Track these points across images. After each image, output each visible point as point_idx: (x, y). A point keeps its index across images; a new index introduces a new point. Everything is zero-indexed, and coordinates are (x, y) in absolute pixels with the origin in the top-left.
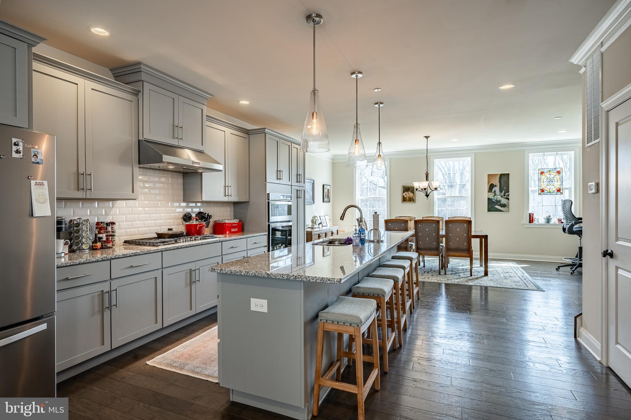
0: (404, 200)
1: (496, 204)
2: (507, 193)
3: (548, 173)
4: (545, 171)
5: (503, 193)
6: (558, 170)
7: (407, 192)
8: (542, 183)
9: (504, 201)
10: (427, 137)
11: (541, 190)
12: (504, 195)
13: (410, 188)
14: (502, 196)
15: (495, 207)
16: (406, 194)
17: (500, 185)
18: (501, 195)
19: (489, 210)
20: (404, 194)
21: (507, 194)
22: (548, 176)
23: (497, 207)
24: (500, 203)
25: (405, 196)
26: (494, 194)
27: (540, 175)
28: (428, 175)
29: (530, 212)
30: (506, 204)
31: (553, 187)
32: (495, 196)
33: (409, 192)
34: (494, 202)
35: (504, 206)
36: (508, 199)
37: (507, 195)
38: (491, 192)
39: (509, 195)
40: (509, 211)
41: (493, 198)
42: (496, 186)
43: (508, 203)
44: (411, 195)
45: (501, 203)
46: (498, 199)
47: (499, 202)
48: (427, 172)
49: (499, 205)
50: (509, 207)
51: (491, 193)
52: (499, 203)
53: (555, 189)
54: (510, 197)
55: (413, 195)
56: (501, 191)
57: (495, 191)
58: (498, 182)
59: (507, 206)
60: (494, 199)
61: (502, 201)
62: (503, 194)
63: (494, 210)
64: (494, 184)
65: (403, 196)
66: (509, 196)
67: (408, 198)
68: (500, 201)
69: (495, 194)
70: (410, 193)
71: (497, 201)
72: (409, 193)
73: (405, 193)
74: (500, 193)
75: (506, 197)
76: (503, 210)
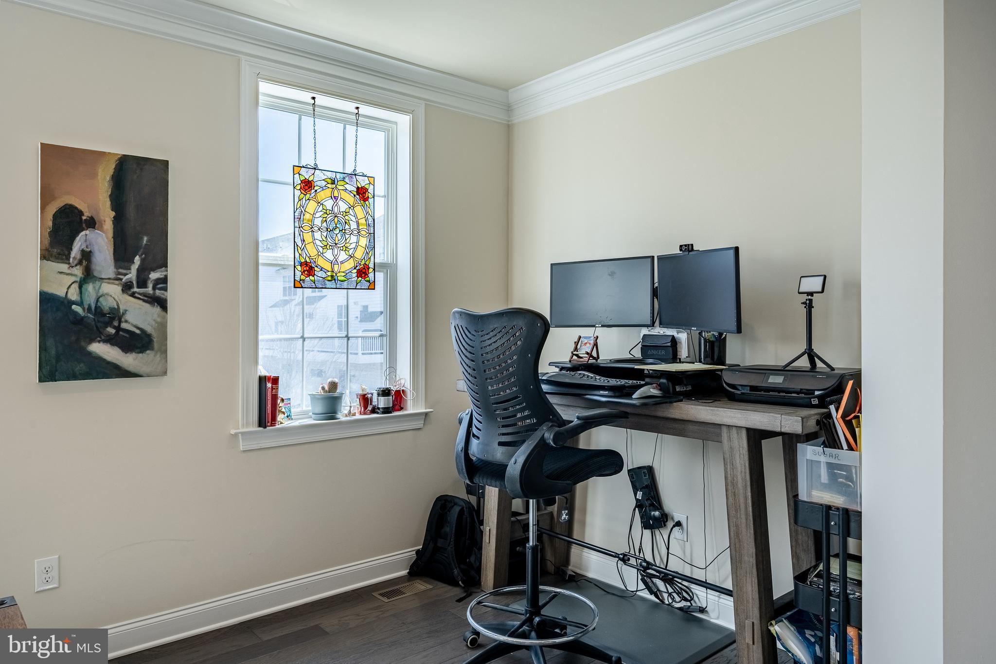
1: (97, 335)
2: (154, 270)
3: (328, 192)
4: (318, 178)
5: (135, 267)
6: (363, 182)
8: (308, 237)
9: (138, 317)
11: (301, 264)
12: (142, 283)
14: (127, 287)
15: (90, 354)
17: (119, 221)
18: (125, 279)
19: (49, 375)
21: (154, 276)
22: (329, 204)
23: (99, 348)
24: (118, 329)
26: (78, 272)
27: (298, 193)
29: (263, 372)
30: (149, 329)
31: (343, 256)
32: (90, 288)
34: (79, 321)
35: (137, 343)
36: (162, 304)
37: (158, 281)
38: (64, 257)
39: (164, 280)
40: (165, 373)
41: (73, 295)
42: (92, 223)
43: (163, 327)
45: (124, 325)
46: (107, 304)
47: (112, 319)
49: (110, 340)
50: (165, 352)
51: (64, 267)
52: (109, 323)
53: (350, 264)
54: (172, 295)
56: (122, 257)
57: (87, 256)
58: (108, 203)
59: (156, 345)
60: (80, 304)
61: (128, 317)
62: (132, 275)
63: (81, 367)
64: (81, 213)
66: (165, 289)
68: (115, 315)
69: (88, 276)
71: (98, 311)
74: (117, 267)
75: (149, 290)
76: (131, 369)
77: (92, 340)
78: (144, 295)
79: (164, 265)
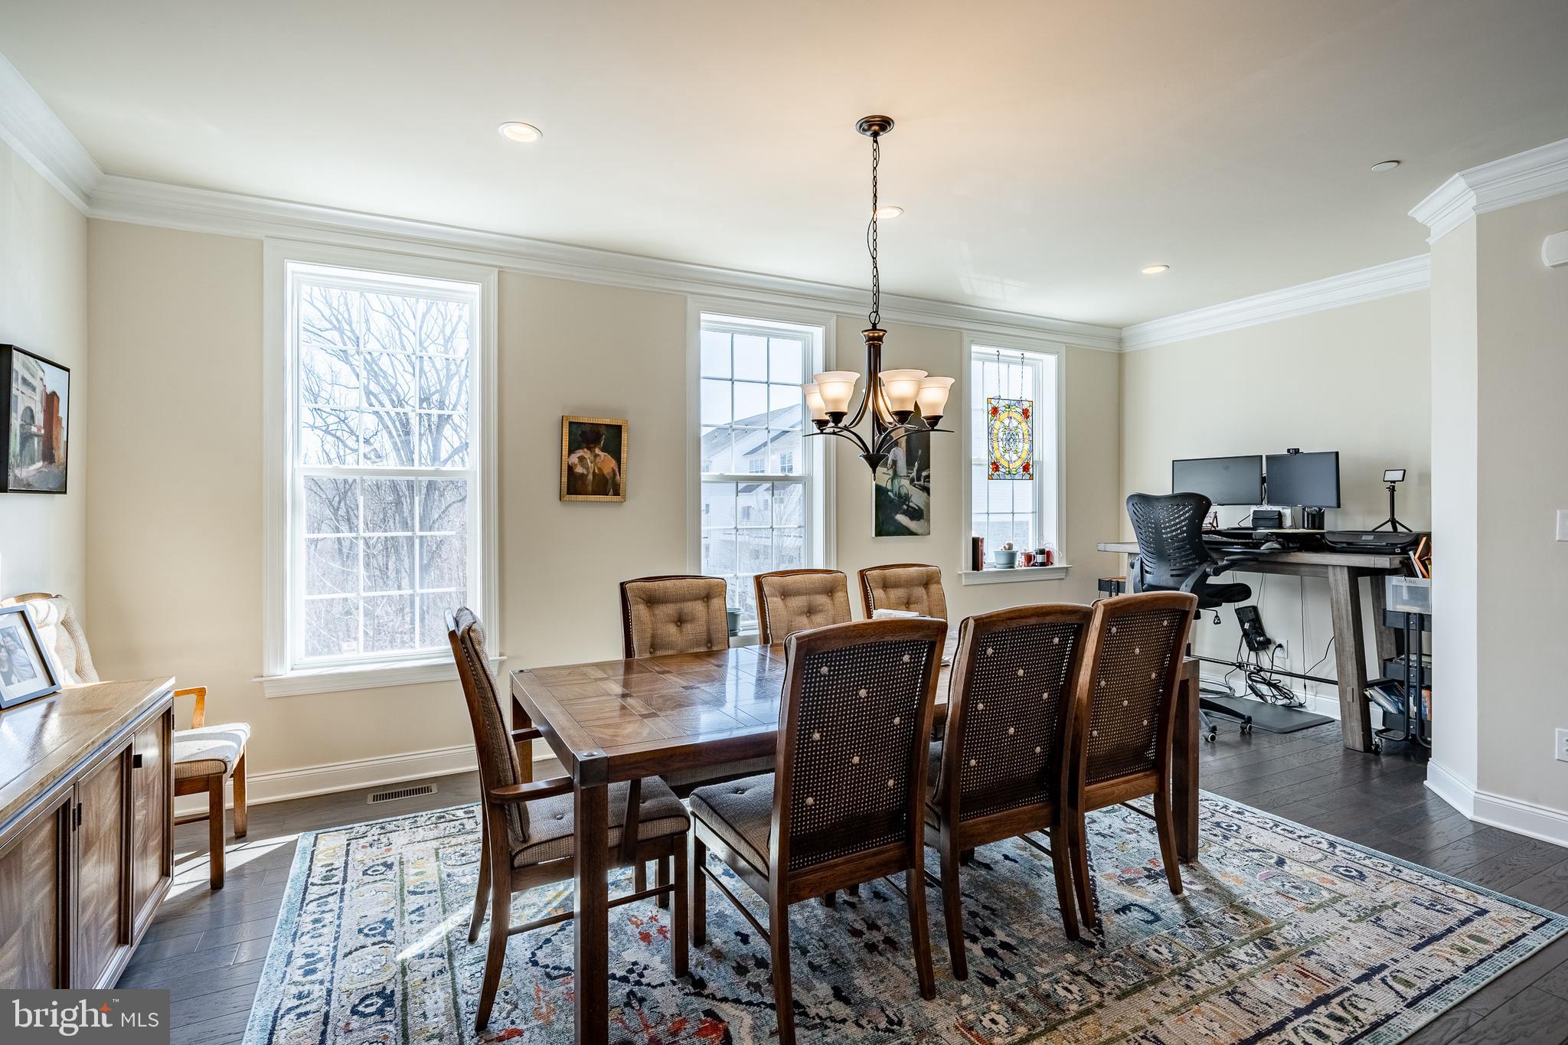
0: (575, 485)
2: (924, 470)
3: (1006, 414)
4: (1001, 404)
5: (915, 468)
6: (1026, 405)
7: (589, 449)
8: (995, 445)
9: (917, 499)
10: (877, 126)
11: (992, 464)
12: (919, 479)
13: (603, 430)
14: (912, 481)
16: (581, 459)
18: (911, 476)
19: (879, 533)
20: (574, 459)
21: (924, 474)
22: (1007, 422)
23: (901, 518)
24: (908, 506)
25: (579, 470)
26: (891, 472)
27: (990, 416)
28: (880, 339)
29: (975, 535)
30: (922, 507)
31: (1014, 457)
32: (896, 481)
33: (597, 451)
34: (891, 501)
35: (917, 514)
37: (926, 477)
39: (928, 477)
40: (929, 534)
41: (889, 486)
43: (928, 505)
44: (607, 462)
45: (911, 504)
46: (903, 491)
48: (874, 325)
52: (904, 503)
53: (1018, 463)
54: (932, 486)
55: (613, 463)
56: (910, 464)
57: (895, 462)
60: (892, 491)
61: (912, 499)
62: (914, 474)
65: (570, 468)
66: (929, 482)
67: (590, 477)
68: (906, 498)
69: (895, 475)
70: (602, 454)
71: (899, 496)
72: (596, 456)
73: (580, 453)
74: (908, 469)
75: (922, 482)
76: (914, 530)
77: (897, 513)
78: (920, 485)
79: (928, 467)
